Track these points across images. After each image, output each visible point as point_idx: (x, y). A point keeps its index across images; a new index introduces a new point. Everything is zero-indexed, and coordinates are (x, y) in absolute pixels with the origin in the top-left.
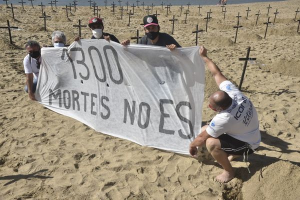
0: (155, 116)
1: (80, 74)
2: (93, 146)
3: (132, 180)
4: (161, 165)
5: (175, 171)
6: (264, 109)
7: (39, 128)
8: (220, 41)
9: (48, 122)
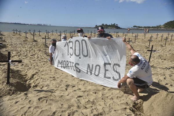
0: (102, 70)
1: (70, 53)
2: (74, 83)
3: (90, 96)
4: (104, 92)
5: (111, 94)
6: (160, 74)
7: (53, 75)
8: (141, 47)
9: (56, 73)
